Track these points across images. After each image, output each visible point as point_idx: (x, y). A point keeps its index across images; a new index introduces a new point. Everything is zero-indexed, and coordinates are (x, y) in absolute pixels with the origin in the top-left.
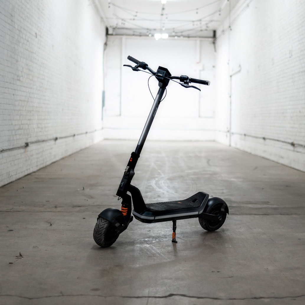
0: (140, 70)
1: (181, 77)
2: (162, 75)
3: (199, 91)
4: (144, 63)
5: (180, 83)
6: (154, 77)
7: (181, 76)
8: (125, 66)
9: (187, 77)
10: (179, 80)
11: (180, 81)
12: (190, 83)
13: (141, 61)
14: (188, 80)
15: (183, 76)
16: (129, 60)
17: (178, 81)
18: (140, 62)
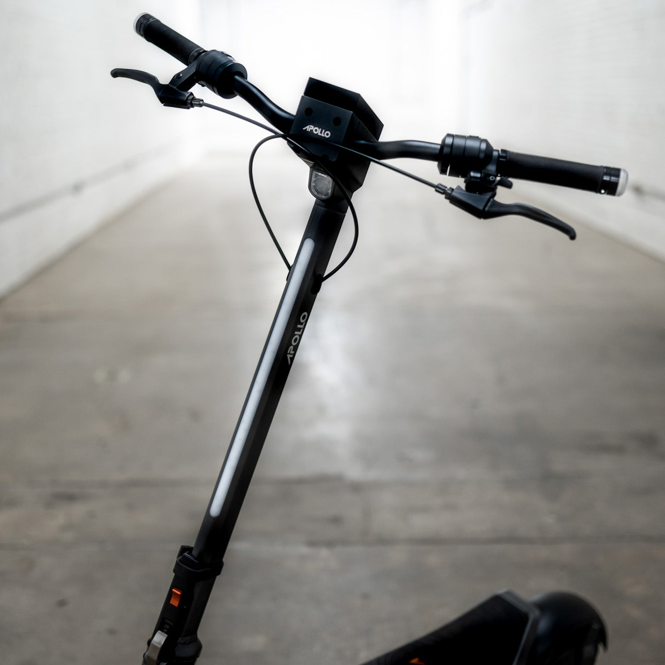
0: (201, 104)
1: (443, 145)
2: (327, 134)
3: (565, 237)
4: (224, 60)
5: (440, 189)
6: (281, 145)
7: (449, 141)
8: (119, 79)
9: (483, 146)
10: (434, 164)
11: (443, 171)
12: (509, 186)
13: (207, 44)
14: (492, 168)
15: (458, 142)
16: (142, 40)
17: (429, 169)
18: (201, 52)
